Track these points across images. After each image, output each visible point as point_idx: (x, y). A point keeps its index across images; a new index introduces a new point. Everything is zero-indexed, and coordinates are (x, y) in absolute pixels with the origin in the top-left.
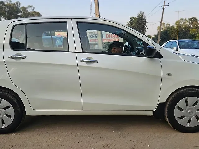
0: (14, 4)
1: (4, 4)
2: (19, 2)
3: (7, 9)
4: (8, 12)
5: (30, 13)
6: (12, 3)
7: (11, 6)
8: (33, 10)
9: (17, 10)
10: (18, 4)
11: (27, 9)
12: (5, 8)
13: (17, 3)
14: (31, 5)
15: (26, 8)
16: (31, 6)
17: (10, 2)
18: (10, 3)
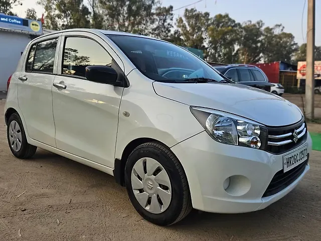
0: (254, 25)
1: (241, 27)
2: (262, 21)
3: (244, 33)
4: (245, 37)
5: (276, 35)
6: (252, 23)
7: (251, 28)
8: (282, 30)
9: (256, 33)
10: (260, 24)
11: (272, 31)
12: (242, 32)
13: (258, 23)
14: (279, 24)
15: (272, 29)
16: (279, 26)
17: (250, 23)
18: (249, 25)
